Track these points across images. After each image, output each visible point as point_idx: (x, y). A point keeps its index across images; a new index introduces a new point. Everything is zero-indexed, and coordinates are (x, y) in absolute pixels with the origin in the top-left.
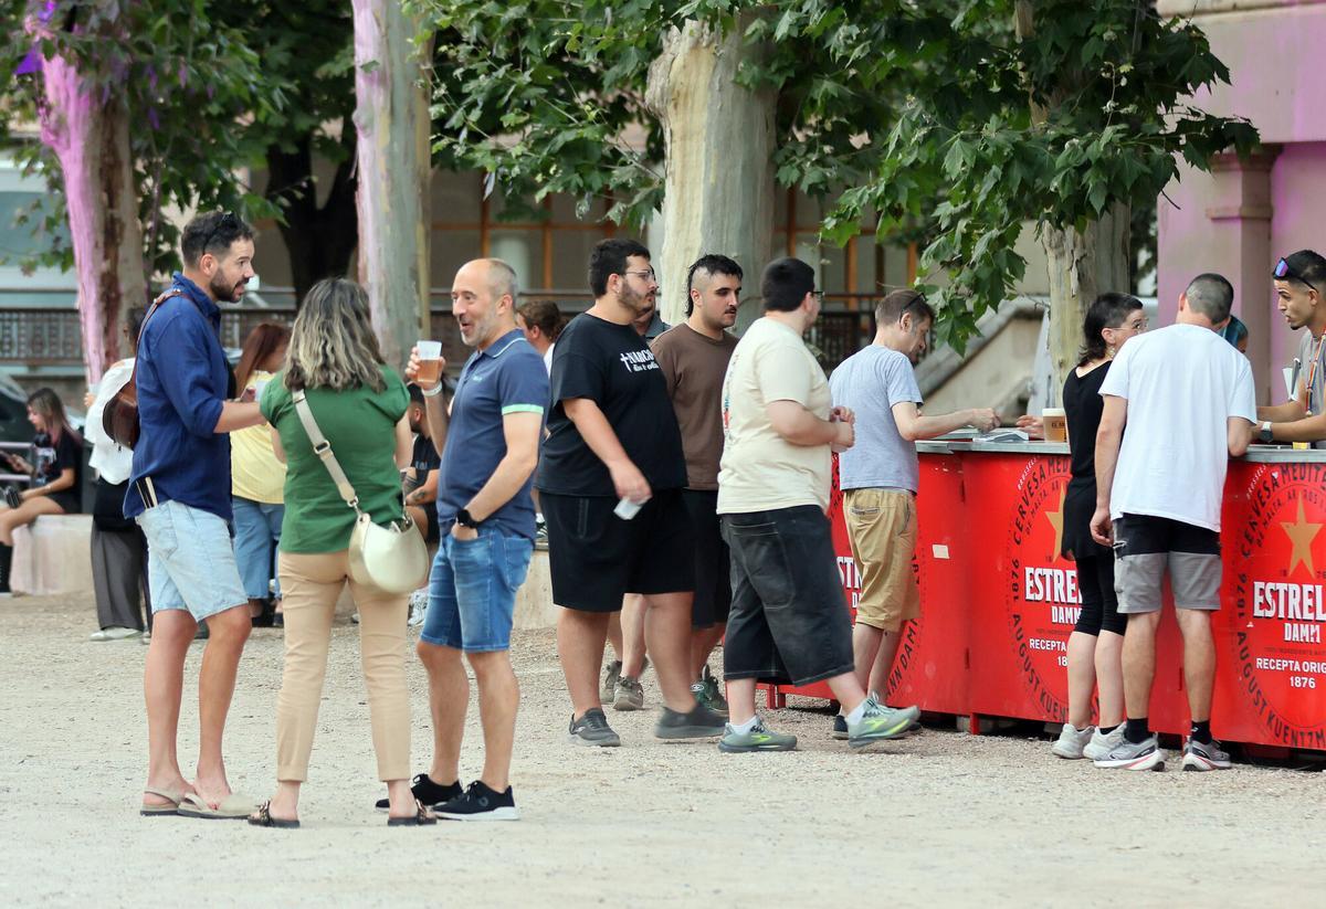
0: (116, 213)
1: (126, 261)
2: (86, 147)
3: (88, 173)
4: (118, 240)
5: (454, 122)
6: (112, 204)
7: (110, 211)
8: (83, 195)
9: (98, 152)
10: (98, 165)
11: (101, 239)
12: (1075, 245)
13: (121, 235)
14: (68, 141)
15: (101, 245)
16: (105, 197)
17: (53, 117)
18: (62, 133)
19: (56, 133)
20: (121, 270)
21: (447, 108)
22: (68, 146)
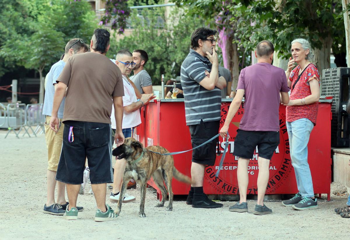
0: (232, 61)
1: (234, 70)
2: (226, 47)
3: (226, 52)
4: (233, 66)
5: (239, 37)
6: (231, 59)
7: (231, 60)
8: (225, 57)
9: (228, 48)
10: (228, 51)
11: (229, 66)
12: (316, 60)
13: (233, 65)
14: (223, 46)
15: (229, 67)
16: (230, 57)
17: (220, 41)
18: (222, 44)
19: (220, 44)
20: (233, 72)
21: (238, 34)
22: (223, 47)
